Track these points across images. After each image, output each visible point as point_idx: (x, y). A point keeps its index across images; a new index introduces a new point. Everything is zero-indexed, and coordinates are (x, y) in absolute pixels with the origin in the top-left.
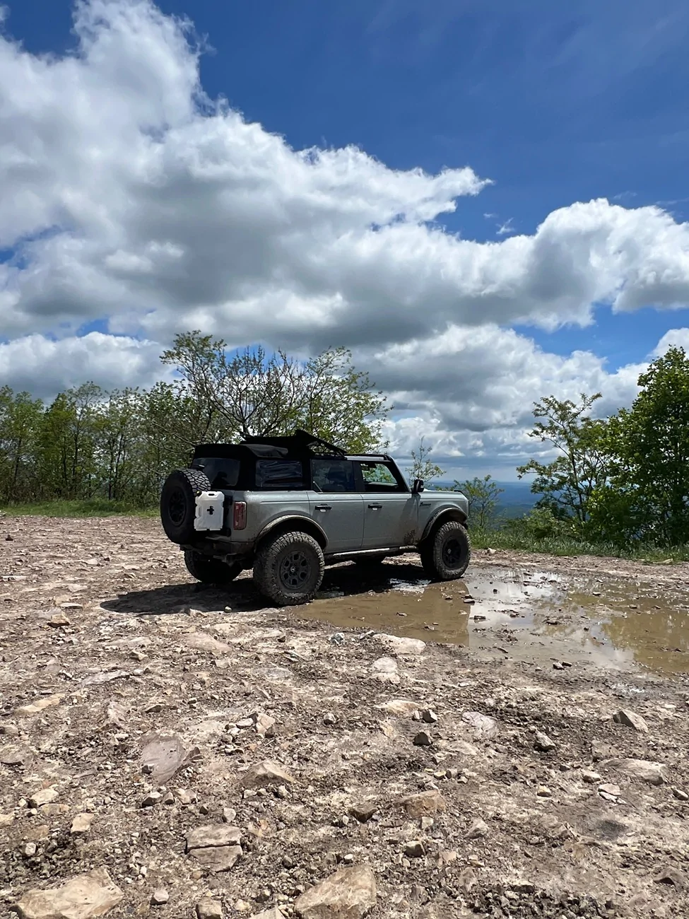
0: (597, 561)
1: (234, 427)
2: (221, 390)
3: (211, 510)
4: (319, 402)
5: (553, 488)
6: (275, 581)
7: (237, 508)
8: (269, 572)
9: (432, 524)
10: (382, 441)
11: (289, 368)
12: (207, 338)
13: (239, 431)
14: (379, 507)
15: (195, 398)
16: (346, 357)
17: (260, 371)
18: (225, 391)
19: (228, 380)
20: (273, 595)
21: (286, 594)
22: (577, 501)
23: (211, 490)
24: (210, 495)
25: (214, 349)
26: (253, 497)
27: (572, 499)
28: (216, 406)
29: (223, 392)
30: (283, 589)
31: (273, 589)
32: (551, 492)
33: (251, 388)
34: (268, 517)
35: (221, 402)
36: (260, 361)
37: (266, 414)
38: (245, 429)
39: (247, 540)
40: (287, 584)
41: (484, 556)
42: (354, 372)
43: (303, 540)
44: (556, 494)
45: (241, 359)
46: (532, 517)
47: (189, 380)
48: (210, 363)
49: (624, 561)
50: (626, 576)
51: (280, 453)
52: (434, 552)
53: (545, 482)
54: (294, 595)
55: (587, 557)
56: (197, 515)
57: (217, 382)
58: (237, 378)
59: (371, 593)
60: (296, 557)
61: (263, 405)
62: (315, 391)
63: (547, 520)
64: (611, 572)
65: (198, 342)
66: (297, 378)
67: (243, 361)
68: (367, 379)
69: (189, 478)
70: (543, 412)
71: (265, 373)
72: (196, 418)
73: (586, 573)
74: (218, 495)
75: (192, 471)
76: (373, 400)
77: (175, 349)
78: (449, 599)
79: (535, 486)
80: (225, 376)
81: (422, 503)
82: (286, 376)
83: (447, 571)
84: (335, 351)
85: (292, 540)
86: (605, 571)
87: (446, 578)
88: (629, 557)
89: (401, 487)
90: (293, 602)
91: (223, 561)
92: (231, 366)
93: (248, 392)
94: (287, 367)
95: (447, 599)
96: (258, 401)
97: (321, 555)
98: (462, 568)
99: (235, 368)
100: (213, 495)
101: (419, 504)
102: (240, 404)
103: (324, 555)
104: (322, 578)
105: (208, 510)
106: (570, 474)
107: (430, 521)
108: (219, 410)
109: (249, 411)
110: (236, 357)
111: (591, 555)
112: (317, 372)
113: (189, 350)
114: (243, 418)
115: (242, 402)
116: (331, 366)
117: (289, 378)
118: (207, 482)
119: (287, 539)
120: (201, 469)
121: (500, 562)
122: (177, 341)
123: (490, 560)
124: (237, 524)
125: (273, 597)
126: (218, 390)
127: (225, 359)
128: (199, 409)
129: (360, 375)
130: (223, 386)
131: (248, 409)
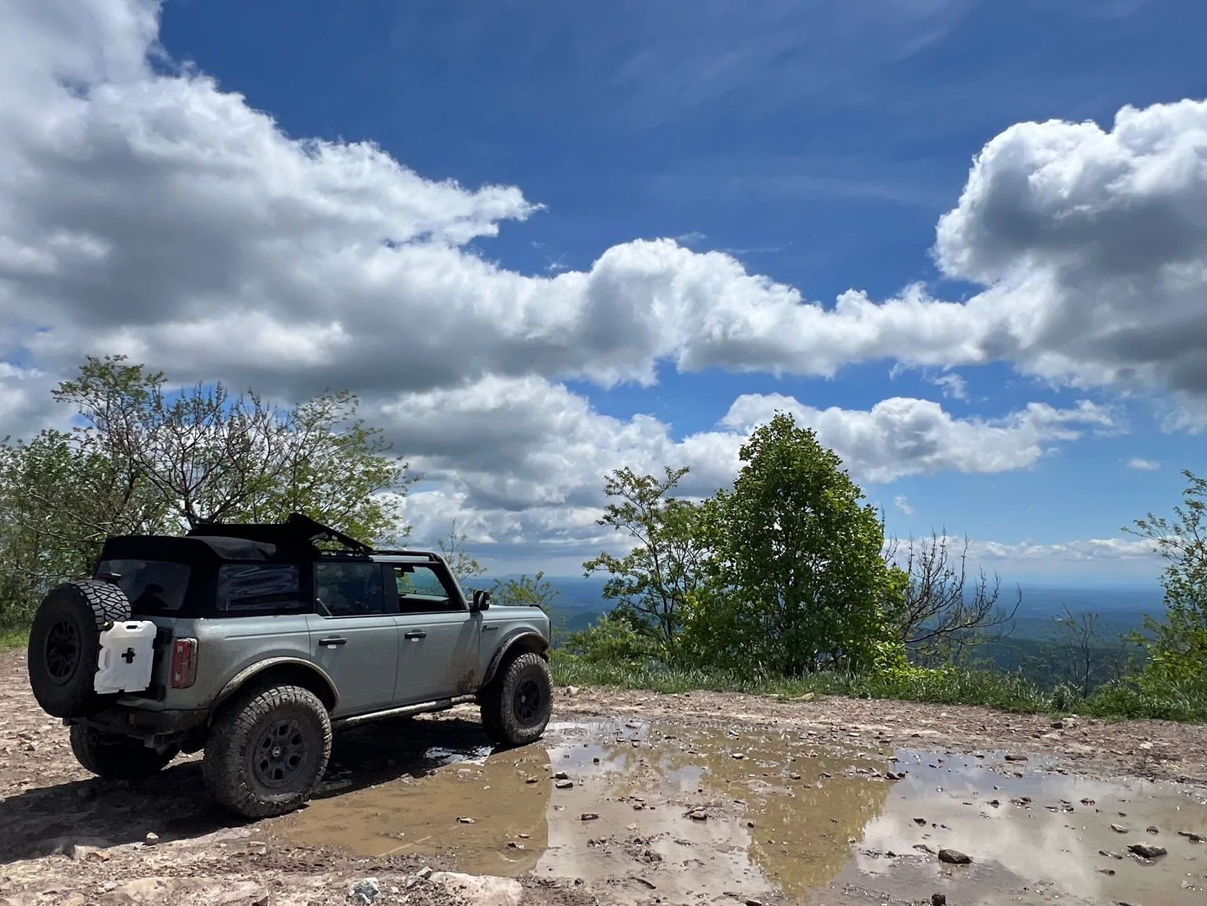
0: (718, 699)
1: (170, 501)
2: (153, 446)
3: (129, 656)
4: (306, 468)
5: (631, 591)
6: (245, 776)
7: (180, 649)
8: (235, 762)
9: (500, 658)
10: (400, 525)
11: (264, 417)
12: (136, 369)
13: (177, 507)
14: (421, 636)
15: (108, 456)
16: (351, 404)
17: (219, 421)
18: (159, 447)
19: (163, 431)
20: (240, 802)
21: (262, 797)
22: (660, 609)
23: (132, 619)
24: (129, 627)
25: (146, 385)
26: (211, 629)
27: (655, 604)
28: (140, 470)
29: (155, 449)
30: (258, 787)
31: (241, 791)
32: (629, 596)
33: (202, 443)
34: (235, 664)
35: (151, 464)
36: (218, 405)
37: (224, 483)
38: (188, 505)
39: (195, 706)
40: (266, 781)
41: (562, 698)
42: (362, 427)
43: (296, 701)
44: (635, 598)
45: (189, 401)
46: (598, 628)
47: (99, 428)
48: (137, 405)
49: (751, 697)
50: (762, 722)
51: (263, 552)
52: (503, 702)
53: (620, 583)
54: (277, 798)
55: (701, 692)
56: (101, 664)
57: (145, 432)
58: (179, 429)
59: (406, 779)
60: (283, 730)
61: (219, 470)
62: (301, 452)
63: (624, 635)
64: (740, 716)
65: (120, 373)
66: (275, 431)
67: (192, 405)
68: (381, 437)
69: (90, 597)
70: (618, 490)
71: (226, 423)
72: (107, 488)
73: (709, 720)
74: (145, 628)
75: (97, 584)
76: (389, 467)
77: (80, 379)
78: (532, 782)
79: (607, 589)
80: (160, 425)
81: (485, 627)
82: (258, 428)
83: (521, 731)
84: (334, 396)
85: (277, 702)
86: (733, 714)
87: (519, 741)
88: (754, 691)
89: (454, 604)
90: (276, 811)
91: (147, 745)
92: (172, 410)
93: (197, 450)
94: (261, 415)
95: (529, 782)
96: (211, 464)
97: (327, 724)
98: (542, 724)
99: (178, 412)
100: (135, 627)
101: (481, 629)
102: (182, 467)
103: (331, 720)
104: (326, 761)
105: (123, 655)
106: (651, 572)
107: (496, 654)
108: (147, 475)
109: (197, 478)
110: (180, 398)
111: (706, 689)
112: (307, 425)
113: (104, 384)
114: (186, 488)
115: (185, 465)
116: (327, 416)
117: (262, 431)
118: (125, 603)
119: (269, 700)
120: (114, 581)
121: (587, 707)
122: (85, 368)
123: (572, 704)
124: (177, 677)
125: (240, 806)
126: (147, 446)
127: (162, 401)
128: (112, 473)
129: (371, 432)
130: (156, 439)
131: (194, 475)
